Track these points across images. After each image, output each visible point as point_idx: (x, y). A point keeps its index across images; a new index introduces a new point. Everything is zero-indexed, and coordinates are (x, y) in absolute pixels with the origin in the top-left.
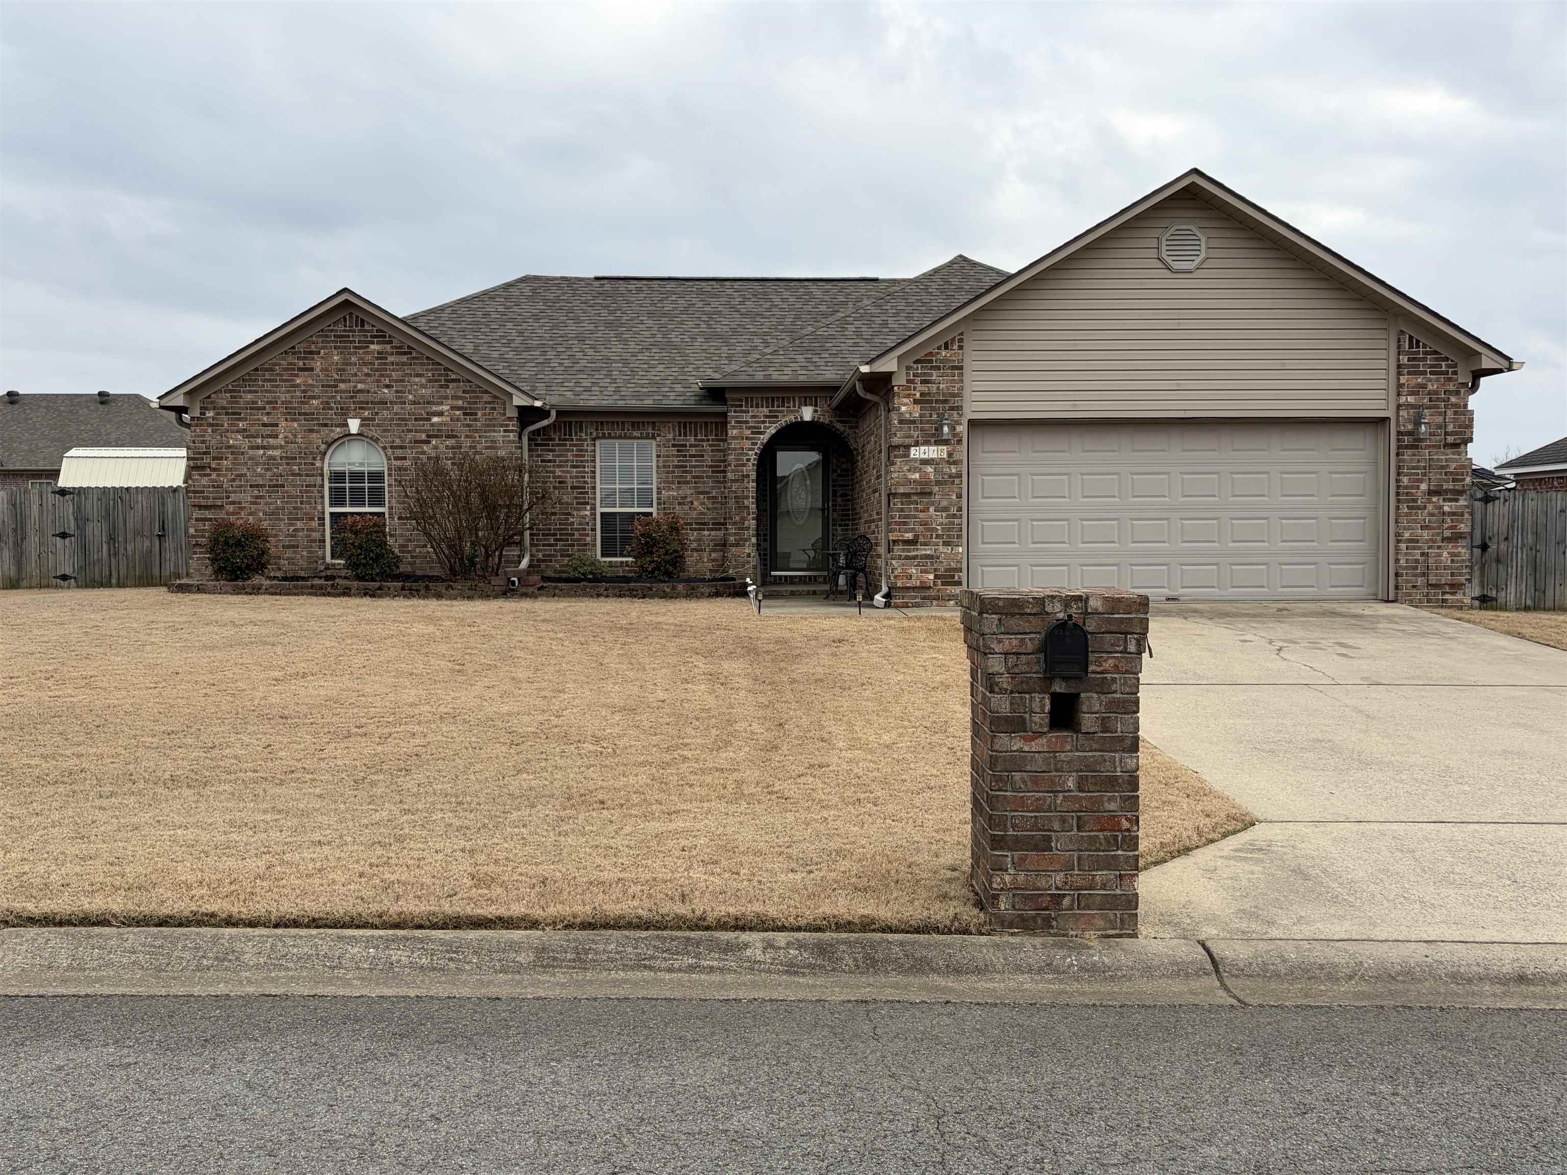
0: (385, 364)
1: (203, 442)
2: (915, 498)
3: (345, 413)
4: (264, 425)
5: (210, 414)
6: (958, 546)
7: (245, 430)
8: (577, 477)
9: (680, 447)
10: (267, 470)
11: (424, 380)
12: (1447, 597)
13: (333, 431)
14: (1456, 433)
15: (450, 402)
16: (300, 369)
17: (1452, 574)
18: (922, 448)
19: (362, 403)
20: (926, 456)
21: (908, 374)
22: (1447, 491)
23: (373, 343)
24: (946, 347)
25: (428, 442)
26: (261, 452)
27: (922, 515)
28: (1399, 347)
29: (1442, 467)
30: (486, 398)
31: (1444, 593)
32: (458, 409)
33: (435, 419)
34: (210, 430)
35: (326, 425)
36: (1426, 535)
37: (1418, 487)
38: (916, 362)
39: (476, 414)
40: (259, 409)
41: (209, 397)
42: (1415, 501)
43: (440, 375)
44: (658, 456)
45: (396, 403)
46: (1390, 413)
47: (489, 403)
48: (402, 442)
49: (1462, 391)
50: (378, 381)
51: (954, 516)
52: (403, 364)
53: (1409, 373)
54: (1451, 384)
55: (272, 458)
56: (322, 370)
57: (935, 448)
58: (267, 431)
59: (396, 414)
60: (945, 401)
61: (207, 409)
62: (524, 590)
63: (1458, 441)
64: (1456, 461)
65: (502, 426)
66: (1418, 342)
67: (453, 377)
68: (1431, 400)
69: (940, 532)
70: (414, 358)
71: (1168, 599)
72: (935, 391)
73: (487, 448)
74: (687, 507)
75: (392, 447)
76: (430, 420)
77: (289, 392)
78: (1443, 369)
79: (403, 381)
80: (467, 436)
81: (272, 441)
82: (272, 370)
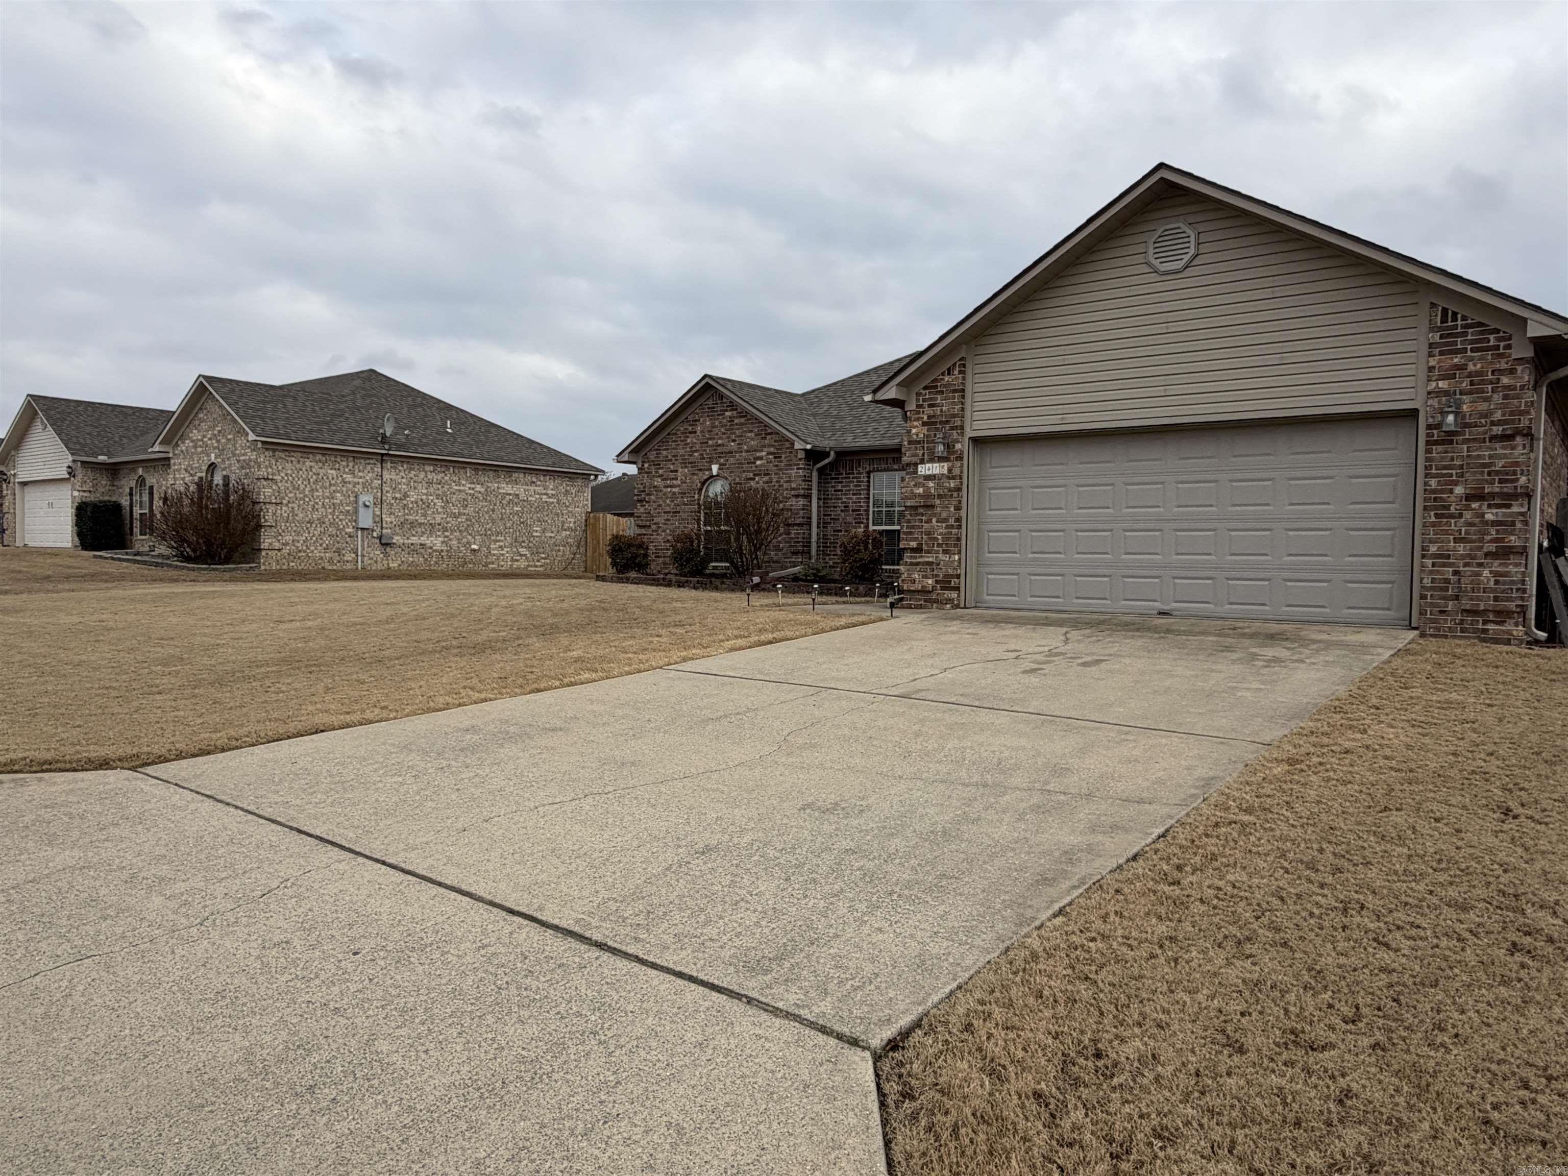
0: (733, 425)
1: (641, 484)
2: (921, 510)
3: (711, 462)
4: (671, 471)
5: (646, 465)
6: (954, 554)
7: (662, 475)
8: (855, 502)
10: (672, 501)
11: (753, 434)
12: (1491, 627)
13: (705, 474)
14: (1505, 422)
15: (766, 449)
16: (690, 432)
17: (1496, 599)
18: (927, 465)
19: (720, 453)
20: (930, 472)
21: (918, 400)
22: (1492, 495)
23: (727, 411)
24: (949, 374)
25: (754, 479)
26: (669, 489)
27: (926, 525)
28: (1430, 323)
29: (1484, 465)
30: (788, 445)
31: (1485, 622)
32: (771, 454)
33: (758, 462)
34: (646, 476)
35: (701, 470)
36: (1461, 549)
37: (1451, 491)
38: (925, 388)
39: (781, 457)
40: (669, 460)
41: (645, 454)
42: (1447, 508)
43: (762, 430)
45: (738, 452)
46: (1418, 404)
47: (789, 448)
48: (740, 479)
49: (1519, 368)
50: (728, 437)
51: (952, 527)
52: (742, 424)
53: (1442, 353)
54: (1503, 361)
55: (674, 493)
56: (700, 432)
57: (937, 465)
58: (672, 475)
59: (737, 460)
60: (947, 422)
61: (645, 462)
62: (763, 586)
63: (1509, 432)
64: (1505, 456)
65: (796, 465)
66: (1455, 314)
68: (1472, 383)
69: (940, 542)
70: (748, 420)
71: (1160, 613)
72: (939, 413)
75: (735, 484)
76: (754, 463)
77: (684, 448)
78: (1491, 343)
79: (742, 436)
80: (775, 474)
81: (674, 482)
82: (676, 434)
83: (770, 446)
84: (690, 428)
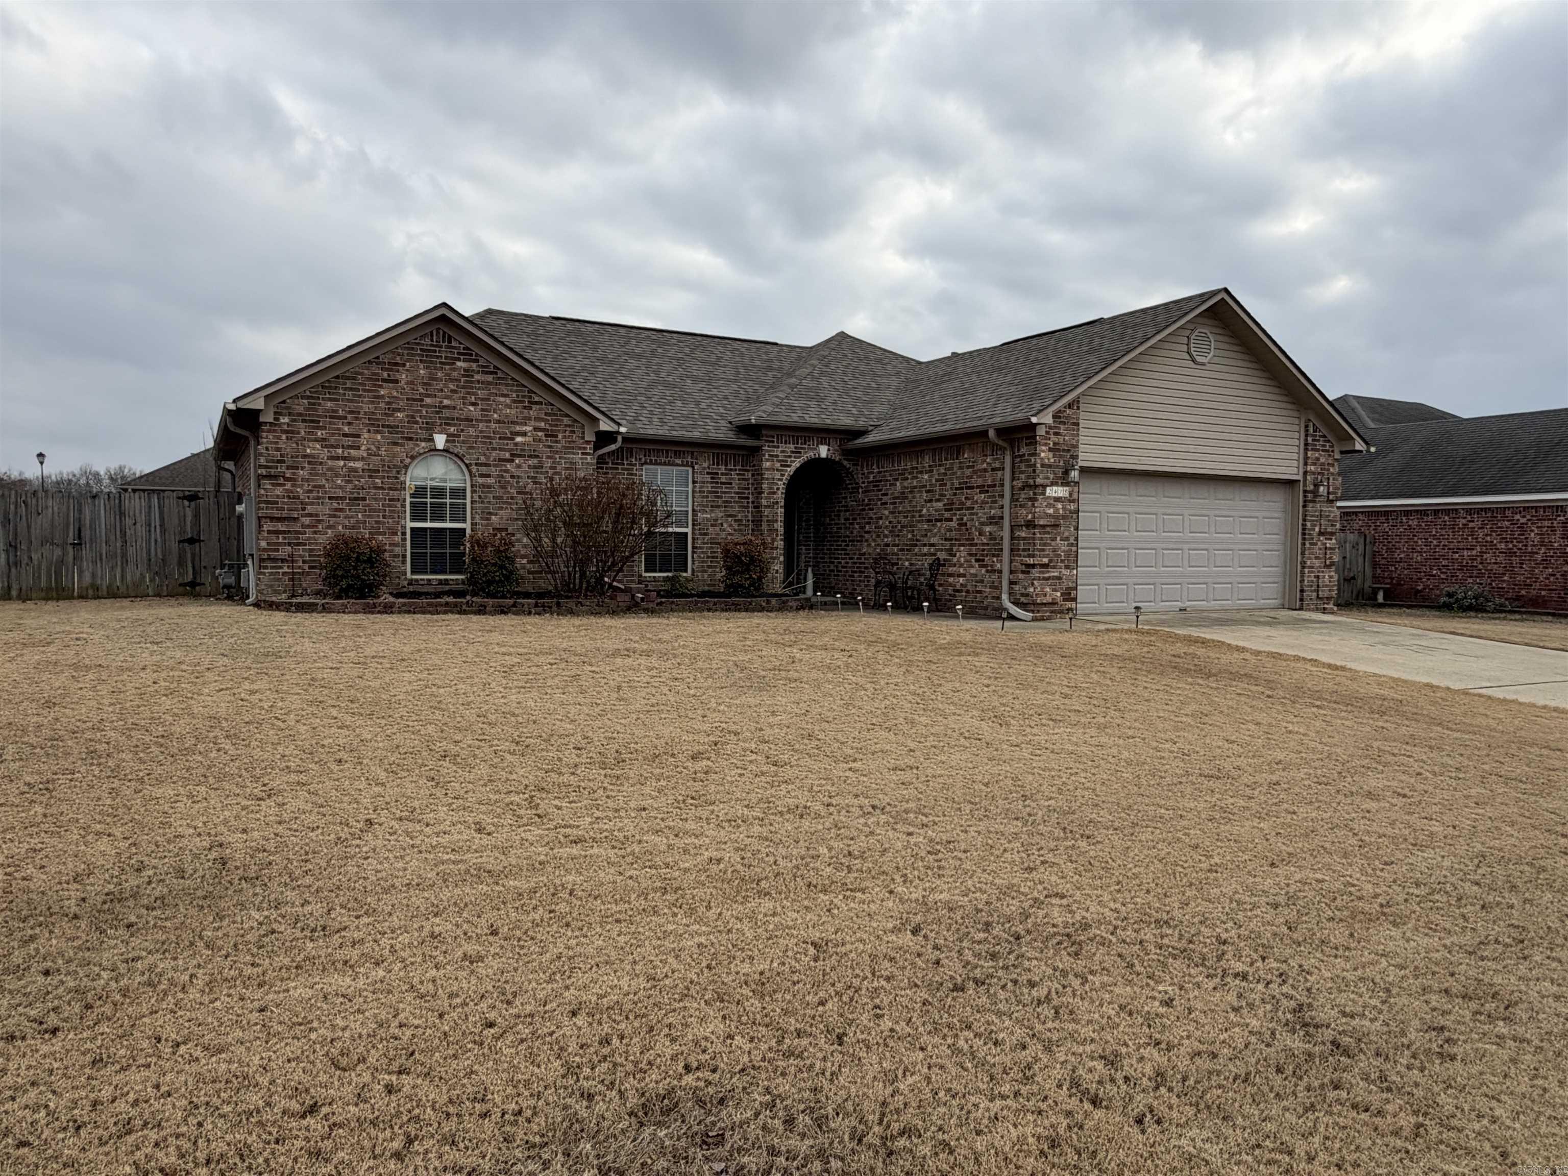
0: (472, 382)
1: (278, 449)
2: (1049, 529)
3: (430, 428)
4: (345, 435)
5: (285, 420)
6: (1072, 569)
7: (324, 440)
9: (714, 475)
10: (348, 482)
11: (508, 401)
12: (1326, 605)
13: (418, 445)
15: (533, 423)
16: (384, 380)
17: (1329, 590)
18: (1054, 488)
19: (448, 418)
20: (1057, 495)
23: (459, 360)
25: (513, 461)
26: (342, 463)
27: (1053, 543)
28: (1307, 431)
29: (1326, 516)
30: (566, 421)
31: (1324, 603)
32: (541, 430)
33: (519, 439)
34: (284, 437)
35: (411, 439)
36: (1317, 563)
39: (556, 436)
40: (340, 418)
41: (284, 402)
42: (1312, 539)
43: (524, 396)
44: (694, 482)
45: (481, 421)
46: (1300, 477)
47: (569, 426)
48: (488, 459)
50: (463, 398)
52: (489, 383)
53: (1311, 449)
54: (1330, 458)
55: (355, 470)
56: (408, 383)
57: (1062, 488)
58: (349, 441)
59: (481, 432)
60: (1069, 451)
61: (280, 414)
63: (1334, 498)
64: (1332, 512)
65: (580, 448)
66: (1316, 428)
67: (537, 399)
68: (1320, 469)
69: (1064, 558)
70: (499, 378)
71: (1180, 610)
72: (1062, 441)
73: (567, 469)
74: (718, 528)
75: (476, 464)
76: (513, 439)
77: (373, 402)
78: (1327, 448)
79: (489, 400)
80: (548, 457)
81: (353, 452)
82: (354, 379)
83: (537, 419)
84: (385, 374)
